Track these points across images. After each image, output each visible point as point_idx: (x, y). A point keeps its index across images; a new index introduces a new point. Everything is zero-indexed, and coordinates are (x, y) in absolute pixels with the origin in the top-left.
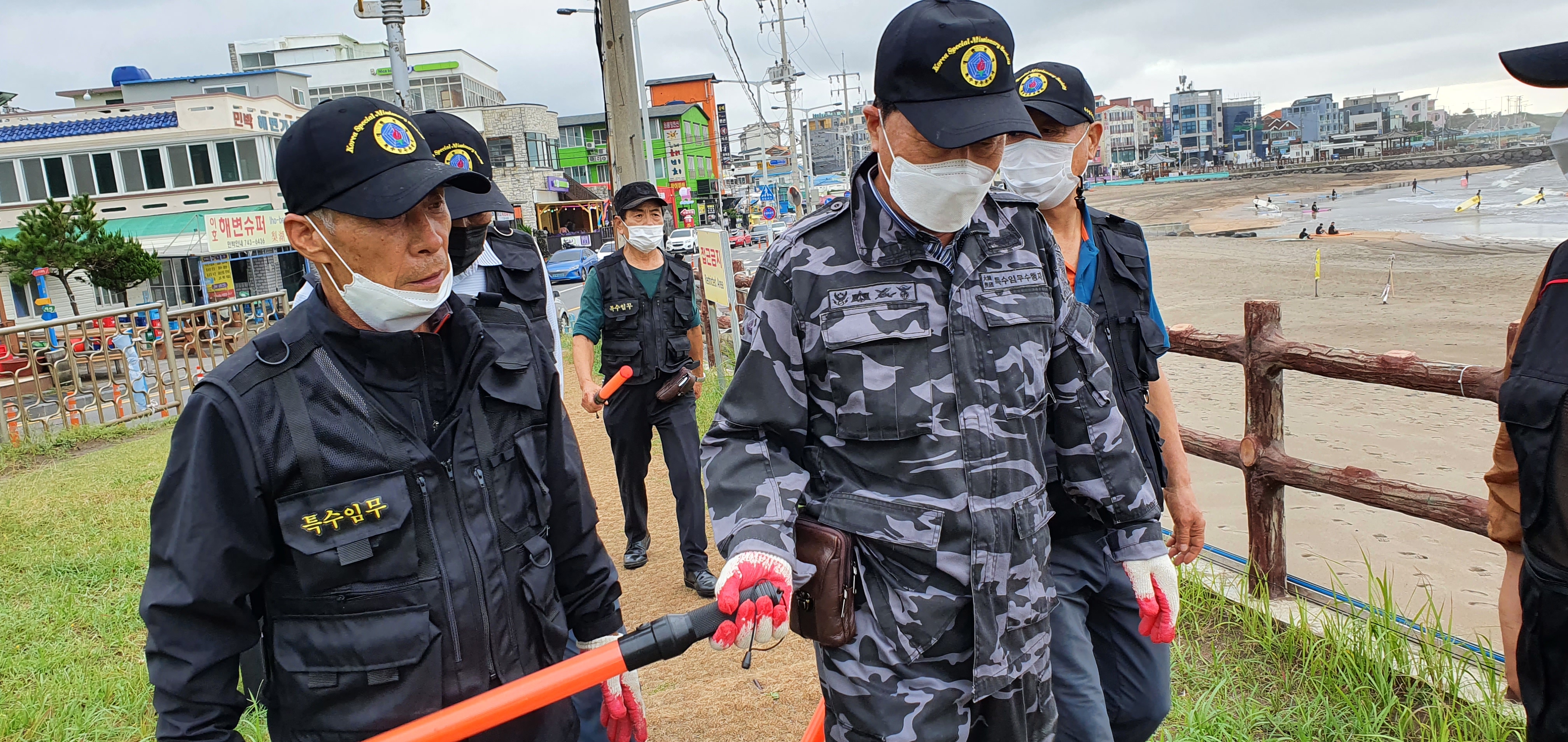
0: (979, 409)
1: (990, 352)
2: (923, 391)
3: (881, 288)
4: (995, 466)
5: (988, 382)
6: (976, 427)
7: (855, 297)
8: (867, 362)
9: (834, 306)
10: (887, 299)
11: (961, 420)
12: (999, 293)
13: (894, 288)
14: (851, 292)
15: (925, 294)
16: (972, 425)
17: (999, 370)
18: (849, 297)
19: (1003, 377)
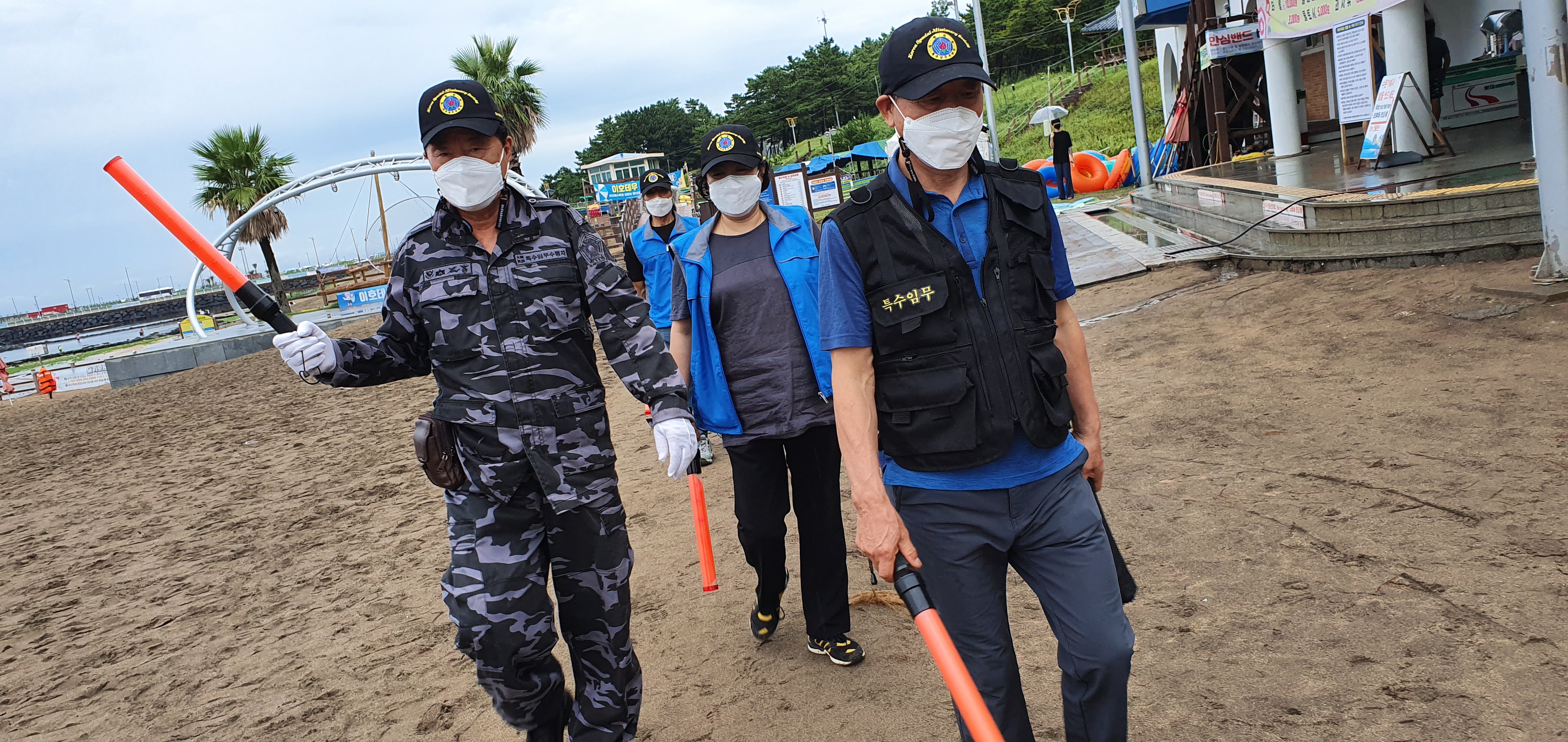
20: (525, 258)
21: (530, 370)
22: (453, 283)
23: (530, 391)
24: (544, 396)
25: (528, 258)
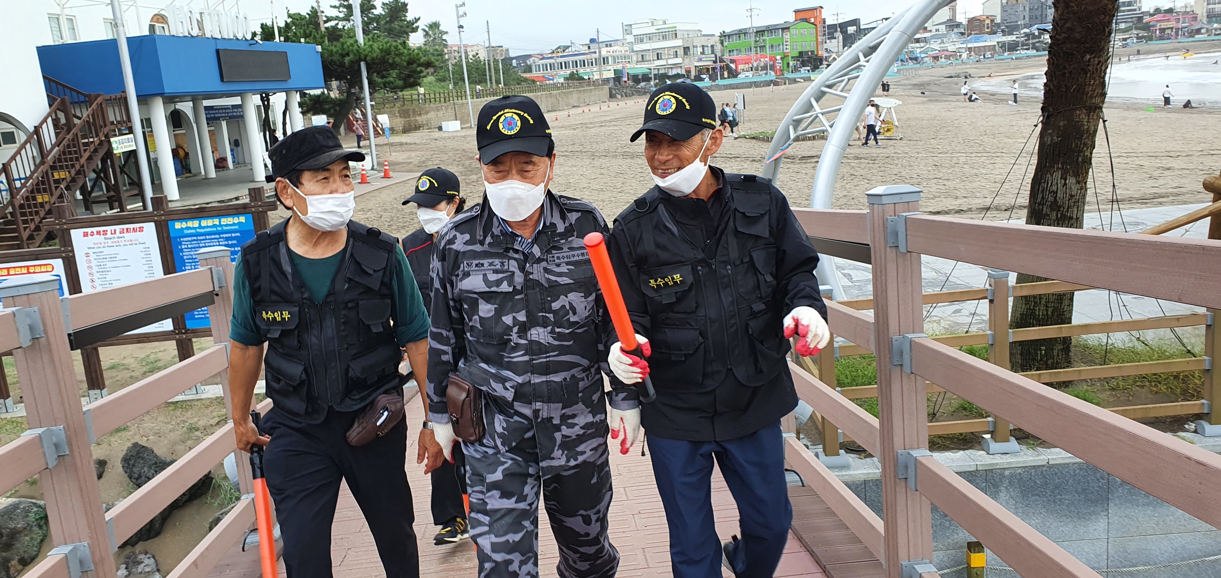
0: (541, 330)
1: (549, 299)
2: (508, 320)
3: (490, 261)
4: (548, 359)
5: (547, 315)
6: (537, 339)
7: (477, 265)
8: (481, 301)
9: (466, 269)
10: (493, 267)
11: (529, 335)
12: (558, 265)
13: (497, 261)
14: (475, 262)
15: (513, 266)
16: (535, 338)
17: (553, 309)
18: (474, 265)
19: (555, 313)
20: (555, 258)
21: (549, 357)
22: (492, 277)
23: (547, 374)
24: (557, 378)
25: (558, 258)
